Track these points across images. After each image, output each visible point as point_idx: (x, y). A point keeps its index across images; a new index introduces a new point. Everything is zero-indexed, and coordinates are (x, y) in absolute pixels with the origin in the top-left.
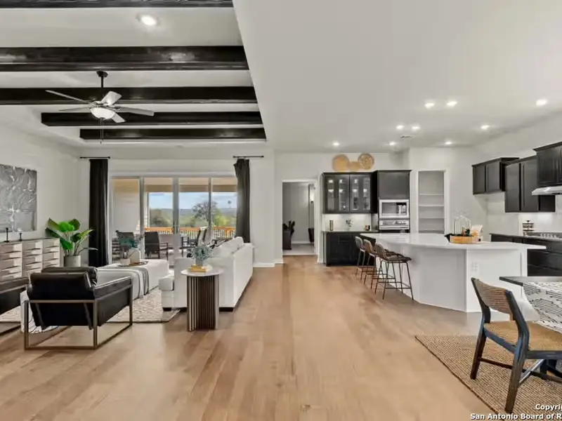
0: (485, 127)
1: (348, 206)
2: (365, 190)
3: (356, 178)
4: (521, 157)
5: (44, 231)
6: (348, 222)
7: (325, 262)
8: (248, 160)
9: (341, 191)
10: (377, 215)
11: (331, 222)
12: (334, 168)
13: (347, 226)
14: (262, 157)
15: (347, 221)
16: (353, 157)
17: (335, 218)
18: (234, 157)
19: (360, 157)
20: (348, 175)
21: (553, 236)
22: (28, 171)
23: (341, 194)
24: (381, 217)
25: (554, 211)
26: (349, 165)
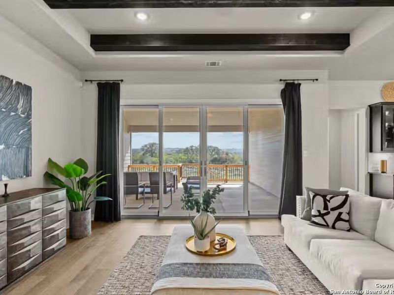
5: (42, 177)
8: (300, 84)
14: (317, 80)
18: (281, 80)
22: (18, 83)
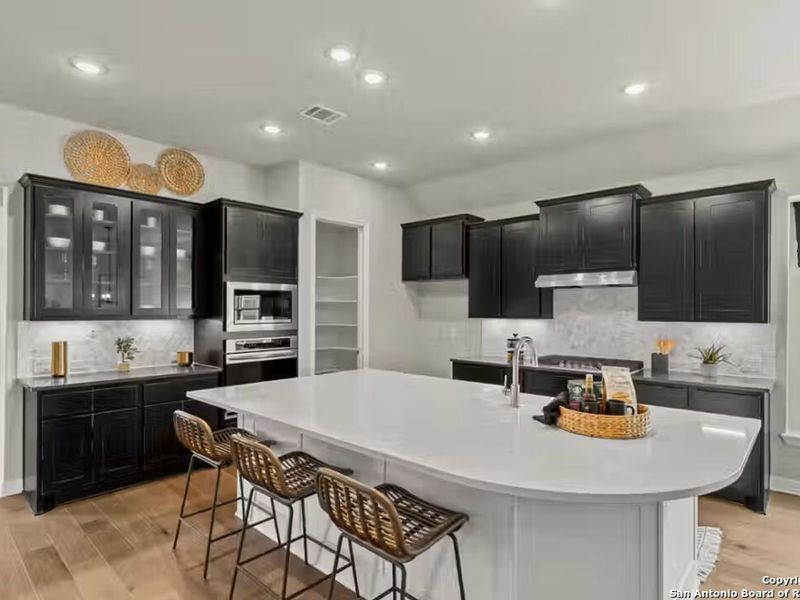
0: (482, 135)
1: (123, 295)
2: (181, 253)
3: (152, 213)
4: (488, 219)
6: (124, 346)
7: (32, 484)
9: (98, 246)
10: (216, 324)
11: (59, 349)
12: (69, 165)
13: (119, 359)
15: (119, 343)
16: (143, 152)
17: (74, 333)
19: (163, 156)
20: (127, 201)
21: (565, 363)
23: (100, 255)
24: (231, 328)
25: (552, 318)
26: (127, 172)
